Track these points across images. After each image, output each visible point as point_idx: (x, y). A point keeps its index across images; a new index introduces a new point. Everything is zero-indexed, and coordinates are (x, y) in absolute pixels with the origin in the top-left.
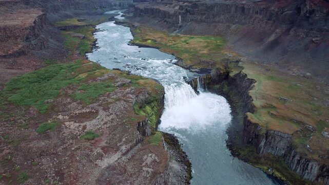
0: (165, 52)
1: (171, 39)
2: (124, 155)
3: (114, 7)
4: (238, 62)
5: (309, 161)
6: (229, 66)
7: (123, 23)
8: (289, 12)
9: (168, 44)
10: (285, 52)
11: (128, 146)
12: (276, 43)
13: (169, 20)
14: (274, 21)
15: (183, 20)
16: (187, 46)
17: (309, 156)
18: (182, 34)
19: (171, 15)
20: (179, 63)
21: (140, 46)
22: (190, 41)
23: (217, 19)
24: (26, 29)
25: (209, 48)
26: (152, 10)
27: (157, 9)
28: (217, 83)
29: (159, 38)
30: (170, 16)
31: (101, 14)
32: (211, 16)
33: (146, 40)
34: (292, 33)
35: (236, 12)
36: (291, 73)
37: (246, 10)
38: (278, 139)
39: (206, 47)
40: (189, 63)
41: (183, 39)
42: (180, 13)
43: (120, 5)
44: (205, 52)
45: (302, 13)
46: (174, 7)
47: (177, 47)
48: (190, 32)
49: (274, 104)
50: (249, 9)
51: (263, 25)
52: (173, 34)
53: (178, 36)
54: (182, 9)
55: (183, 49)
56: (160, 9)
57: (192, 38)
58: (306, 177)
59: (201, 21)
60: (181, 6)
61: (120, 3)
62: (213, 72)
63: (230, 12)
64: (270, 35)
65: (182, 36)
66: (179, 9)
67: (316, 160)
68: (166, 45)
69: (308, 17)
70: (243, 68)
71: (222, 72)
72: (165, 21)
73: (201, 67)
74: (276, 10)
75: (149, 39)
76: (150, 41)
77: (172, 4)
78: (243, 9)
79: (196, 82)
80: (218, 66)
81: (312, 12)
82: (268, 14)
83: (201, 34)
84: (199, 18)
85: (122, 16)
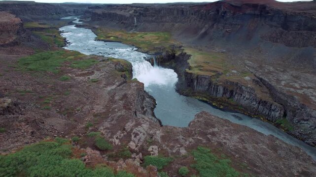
0: (126, 44)
1: (129, 35)
2: (118, 86)
3: (69, 14)
4: (180, 47)
5: (218, 86)
6: (175, 49)
7: (83, 26)
8: (212, 13)
9: (128, 39)
10: (211, 39)
11: (120, 83)
12: (205, 34)
13: (126, 22)
14: (204, 20)
15: (138, 21)
16: (143, 39)
17: (218, 84)
18: (137, 31)
19: (128, 18)
20: (139, 50)
21: (105, 41)
22: (145, 36)
23: (164, 19)
24: (17, 25)
25: (160, 40)
26: (110, 14)
27: (113, 13)
28: (168, 62)
29: (120, 35)
30: (126, 19)
31: (59, 20)
32: (159, 18)
33: (110, 37)
34: (215, 26)
35: (178, 14)
36: (214, 51)
37: (184, 12)
38: (203, 80)
39: (157, 39)
40: (146, 49)
41: (139, 35)
42: (135, 16)
43: (74, 12)
44: (157, 42)
45: (220, 14)
46: (128, 12)
47: (135, 40)
48: (144, 30)
49: (202, 65)
50: (187, 12)
51: (197, 23)
52: (131, 32)
53: (135, 33)
54: (137, 12)
55: (140, 42)
56: (117, 13)
57: (146, 34)
58: (218, 96)
59: (152, 21)
60: (135, 10)
61: (75, 10)
62: (164, 54)
63: (173, 14)
64: (201, 29)
65: (138, 33)
66: (134, 12)
67: (221, 85)
68: (126, 40)
69: (223, 16)
70: (183, 50)
71: (170, 53)
72: (122, 23)
73: (155, 51)
74: (205, 12)
75: (112, 36)
76: (112, 38)
77: (127, 9)
78: (182, 12)
79: (153, 61)
80: (167, 50)
81: (225, 13)
82: (200, 15)
83: (152, 31)
84: (150, 19)
85: (80, 21)
